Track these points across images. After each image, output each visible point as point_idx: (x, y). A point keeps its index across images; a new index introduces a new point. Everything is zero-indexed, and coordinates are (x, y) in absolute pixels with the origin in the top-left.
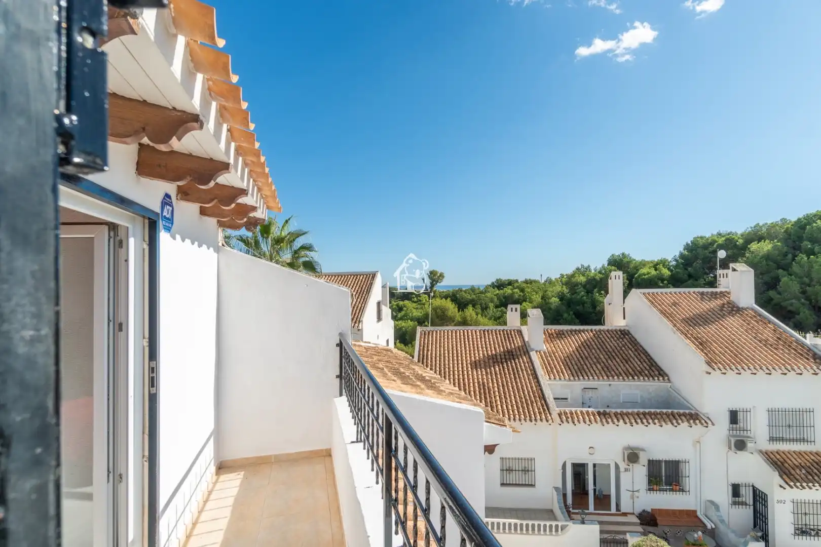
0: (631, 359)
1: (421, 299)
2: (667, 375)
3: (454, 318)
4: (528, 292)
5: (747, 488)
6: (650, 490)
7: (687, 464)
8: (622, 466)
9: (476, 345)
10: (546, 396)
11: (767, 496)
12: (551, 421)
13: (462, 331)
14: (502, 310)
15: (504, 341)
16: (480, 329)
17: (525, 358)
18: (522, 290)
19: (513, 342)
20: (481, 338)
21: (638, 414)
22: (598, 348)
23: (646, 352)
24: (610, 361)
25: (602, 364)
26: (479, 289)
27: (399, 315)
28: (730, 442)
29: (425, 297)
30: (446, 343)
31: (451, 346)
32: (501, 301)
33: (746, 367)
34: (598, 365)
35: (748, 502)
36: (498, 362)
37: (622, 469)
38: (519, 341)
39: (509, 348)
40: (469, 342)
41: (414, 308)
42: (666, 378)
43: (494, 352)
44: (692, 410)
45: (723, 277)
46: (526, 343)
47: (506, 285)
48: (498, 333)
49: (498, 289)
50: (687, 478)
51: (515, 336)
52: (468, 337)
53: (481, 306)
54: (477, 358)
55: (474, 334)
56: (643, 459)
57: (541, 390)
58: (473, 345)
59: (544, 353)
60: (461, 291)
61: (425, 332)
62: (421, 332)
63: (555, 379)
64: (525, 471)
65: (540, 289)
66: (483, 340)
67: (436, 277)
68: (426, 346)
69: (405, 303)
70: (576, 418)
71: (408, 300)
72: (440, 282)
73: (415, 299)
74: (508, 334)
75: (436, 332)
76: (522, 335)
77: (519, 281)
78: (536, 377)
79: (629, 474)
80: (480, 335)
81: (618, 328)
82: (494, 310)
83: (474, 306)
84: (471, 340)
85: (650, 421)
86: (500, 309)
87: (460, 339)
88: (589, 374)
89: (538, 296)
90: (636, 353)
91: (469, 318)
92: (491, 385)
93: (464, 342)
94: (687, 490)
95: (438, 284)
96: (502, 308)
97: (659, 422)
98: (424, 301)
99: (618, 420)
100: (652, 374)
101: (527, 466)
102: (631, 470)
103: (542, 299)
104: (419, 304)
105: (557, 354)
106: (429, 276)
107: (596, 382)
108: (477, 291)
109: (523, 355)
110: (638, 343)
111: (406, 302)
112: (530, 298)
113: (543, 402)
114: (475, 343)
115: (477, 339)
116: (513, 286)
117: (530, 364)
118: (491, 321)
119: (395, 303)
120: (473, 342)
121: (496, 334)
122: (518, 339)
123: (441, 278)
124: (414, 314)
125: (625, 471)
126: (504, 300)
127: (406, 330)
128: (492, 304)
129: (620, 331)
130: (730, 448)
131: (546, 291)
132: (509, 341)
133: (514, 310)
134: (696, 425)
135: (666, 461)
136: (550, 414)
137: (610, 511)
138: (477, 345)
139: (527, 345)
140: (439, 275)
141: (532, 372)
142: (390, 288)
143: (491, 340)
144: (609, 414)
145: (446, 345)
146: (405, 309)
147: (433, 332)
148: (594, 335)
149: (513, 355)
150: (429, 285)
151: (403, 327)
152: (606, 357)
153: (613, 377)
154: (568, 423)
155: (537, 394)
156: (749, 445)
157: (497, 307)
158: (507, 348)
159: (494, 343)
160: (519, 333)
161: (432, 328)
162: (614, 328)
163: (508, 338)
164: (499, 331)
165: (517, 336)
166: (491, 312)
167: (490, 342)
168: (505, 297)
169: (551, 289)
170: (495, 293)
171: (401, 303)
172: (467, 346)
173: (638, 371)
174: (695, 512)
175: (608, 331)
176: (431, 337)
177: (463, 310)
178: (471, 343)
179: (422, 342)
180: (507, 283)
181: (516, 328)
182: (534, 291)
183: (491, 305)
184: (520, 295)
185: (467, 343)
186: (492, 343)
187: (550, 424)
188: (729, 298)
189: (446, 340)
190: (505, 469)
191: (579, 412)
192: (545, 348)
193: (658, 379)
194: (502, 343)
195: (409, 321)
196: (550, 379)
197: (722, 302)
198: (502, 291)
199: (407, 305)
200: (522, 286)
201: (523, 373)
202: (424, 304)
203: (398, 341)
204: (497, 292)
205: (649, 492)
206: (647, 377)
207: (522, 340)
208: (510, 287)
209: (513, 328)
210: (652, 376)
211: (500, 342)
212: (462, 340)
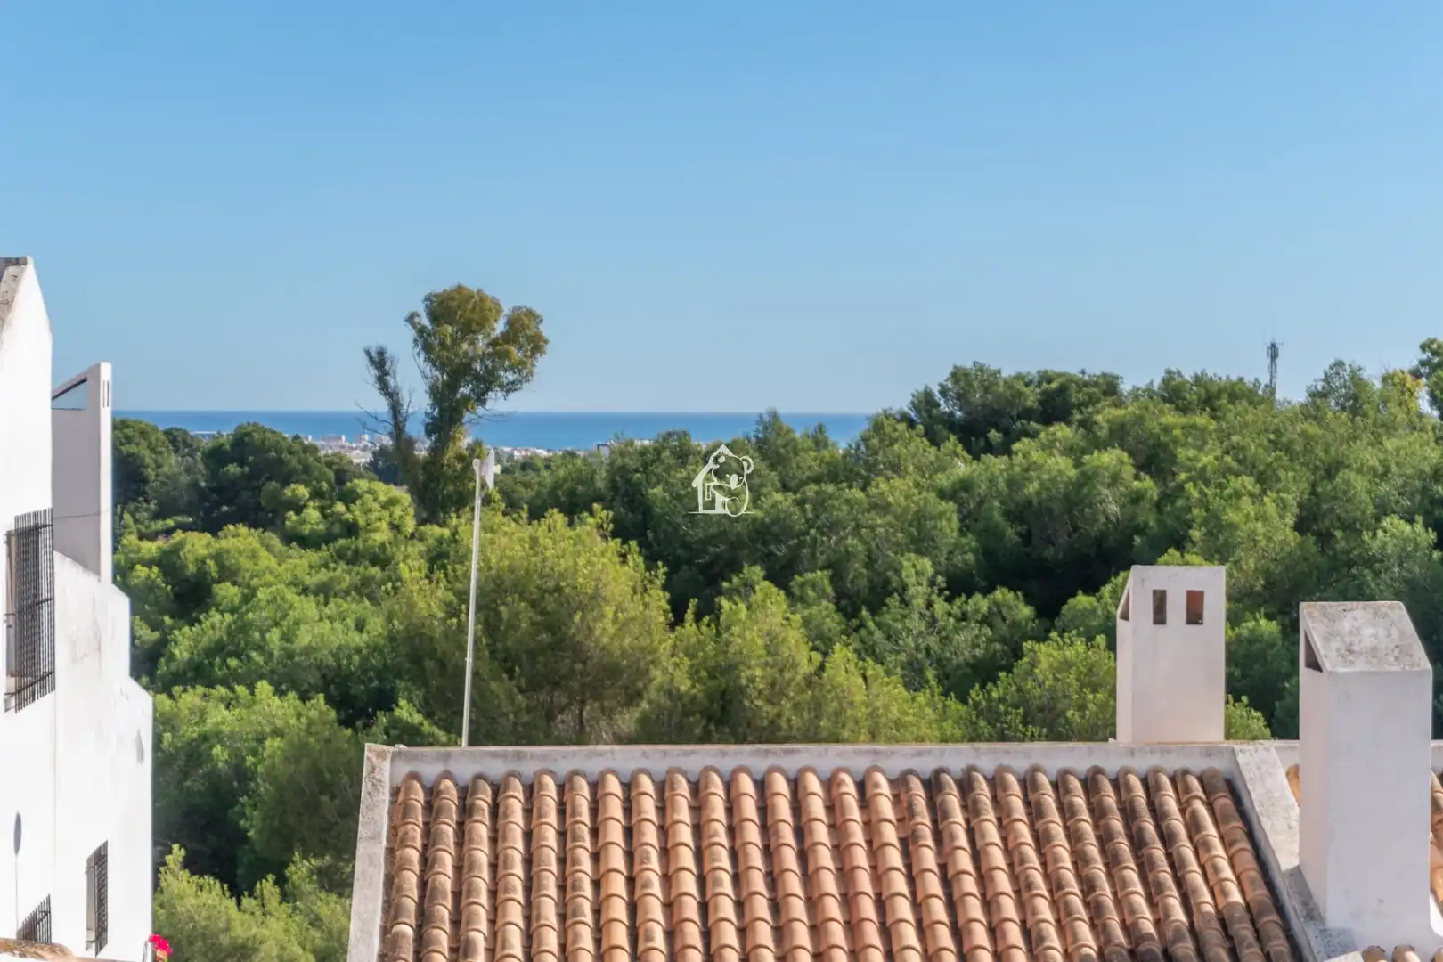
1: (356, 514)
3: (643, 673)
4: (1201, 477)
9: (868, 908)
13: (746, 784)
14: (997, 611)
15: (1099, 870)
16: (897, 765)
18: (1154, 459)
19: (1180, 882)
20: (908, 845)
26: (819, 441)
27: (185, 644)
29: (391, 503)
30: (618, 885)
31: (655, 910)
32: (989, 536)
38: (1227, 873)
39: (1148, 926)
40: (809, 877)
41: (305, 591)
46: (1280, 882)
47: (1027, 414)
48: (1050, 801)
49: (968, 449)
51: (1194, 826)
52: (800, 832)
53: (836, 579)
55: (855, 813)
58: (848, 900)
60: (685, 455)
61: (432, 793)
62: (395, 792)
65: (1288, 449)
66: (929, 858)
67: (482, 344)
68: (444, 911)
69: (225, 543)
71: (254, 524)
72: (510, 388)
73: (312, 514)
74: (1129, 813)
75: (531, 791)
76: (1244, 816)
77: (1125, 387)
80: (905, 816)
82: (940, 606)
83: (780, 575)
84: (825, 857)
86: (980, 603)
87: (734, 855)
89: (1270, 507)
91: (756, 673)
93: (773, 879)
95: (497, 403)
96: (1000, 594)
98: (382, 535)
103: (1301, 527)
104: (340, 555)
106: (421, 331)
108: (809, 461)
111: (240, 540)
112: (1216, 526)
114: (864, 882)
115: (875, 849)
116: (1086, 424)
118: (922, 698)
119: (151, 548)
120: (845, 874)
121: (1035, 811)
122: (1219, 850)
123: (517, 354)
124: (304, 638)
126: (1010, 533)
127: (237, 756)
128: (926, 564)
131: (1330, 472)
132: (1145, 868)
133: (1176, 608)
138: (882, 904)
139: (1291, 903)
140: (500, 327)
142: (119, 426)
143: (997, 857)
145: (619, 910)
146: (227, 592)
147: (498, 790)
150: (418, 402)
151: (215, 736)
157: (957, 585)
158: (1129, 929)
159: (1022, 889)
160: (1224, 802)
161: (493, 760)
163: (1138, 842)
164: (1060, 786)
165: (1211, 829)
166: (916, 624)
167: (984, 878)
168: (1020, 513)
169: (1370, 457)
170: (943, 480)
171: (197, 545)
172: (798, 908)
176: (482, 831)
177: (708, 610)
178: (829, 883)
179: (411, 879)
180: (1032, 398)
181: (1199, 764)
182: (1247, 465)
183: (917, 571)
184: (1137, 498)
185: (794, 883)
186: (1003, 882)
189: (616, 858)
194: (1088, 886)
195: (264, 687)
198: (997, 463)
199: (246, 563)
200: (1153, 425)
202: (381, 559)
203: (178, 852)
204: (962, 468)
207: (1247, 859)
208: (1061, 431)
209: (1174, 763)
211: (1069, 877)
212: (756, 857)
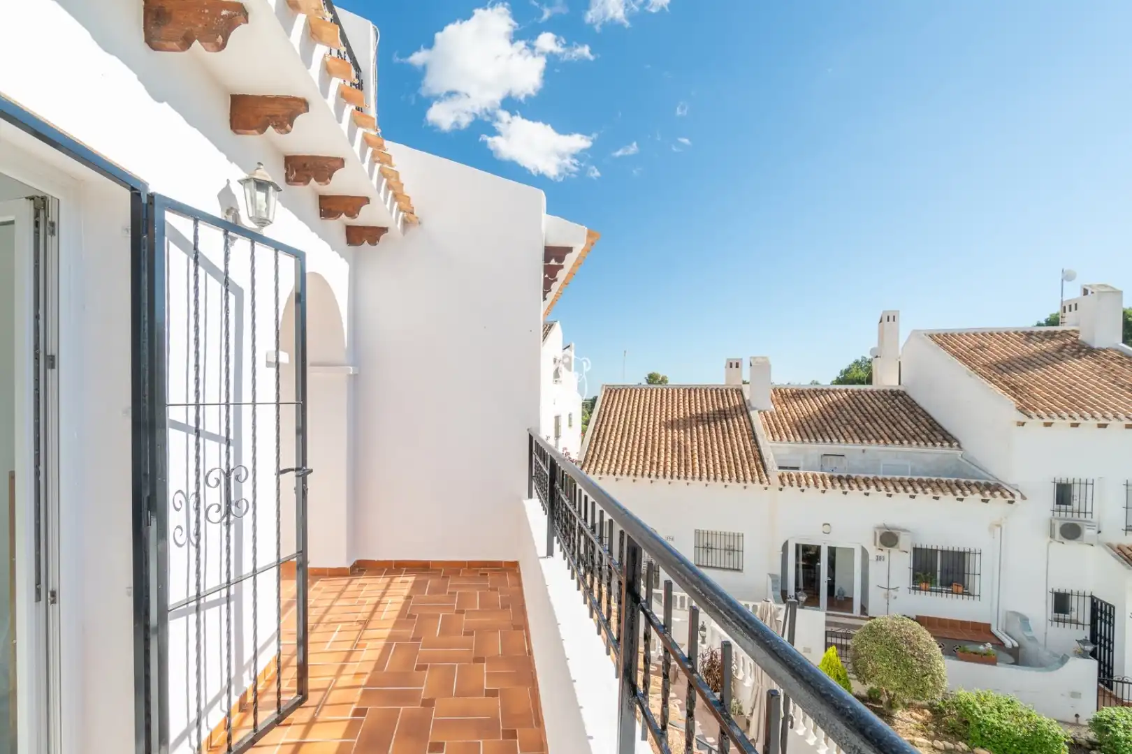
0: (903, 423)
2: (956, 440)
5: (1081, 599)
6: (915, 589)
7: (978, 556)
8: (873, 553)
10: (765, 456)
11: (1114, 608)
12: (767, 483)
13: (659, 390)
15: (715, 400)
17: (741, 418)
19: (728, 401)
20: (684, 397)
21: (901, 482)
22: (853, 410)
23: (928, 415)
24: (867, 424)
25: (855, 427)
28: (1052, 526)
30: (637, 401)
31: (642, 404)
33: (1087, 415)
34: (849, 428)
35: (1081, 620)
36: (703, 421)
37: (872, 557)
38: (737, 400)
39: (722, 407)
40: (667, 400)
42: (955, 444)
43: (699, 411)
44: (990, 480)
45: (1070, 310)
46: (746, 401)
48: (709, 392)
50: (977, 577)
51: (733, 395)
52: (667, 395)
54: (676, 417)
55: (676, 393)
56: (905, 542)
57: (759, 451)
58: (673, 403)
59: (771, 413)
61: (611, 390)
62: (606, 390)
63: (781, 440)
64: (731, 550)
66: (687, 398)
68: (610, 403)
70: (804, 481)
74: (722, 393)
75: (626, 390)
76: (742, 394)
78: (753, 437)
79: (884, 564)
80: (684, 393)
81: (888, 389)
84: (670, 398)
85: (919, 489)
87: (656, 398)
88: (833, 436)
90: (912, 416)
92: (689, 443)
93: (661, 400)
94: (977, 593)
97: (933, 490)
99: (868, 487)
100: (933, 438)
101: (732, 544)
102: (887, 559)
105: (788, 414)
107: (843, 447)
109: (739, 415)
110: (917, 405)
113: (759, 463)
114: (676, 401)
115: (679, 397)
117: (748, 424)
120: (673, 400)
121: (706, 393)
122: (736, 397)
125: (877, 560)
129: (892, 392)
130: (1052, 536)
132: (723, 400)
133: (734, 365)
134: (995, 497)
135: (942, 551)
136: (767, 476)
137: (852, 613)
138: (678, 403)
139: (747, 404)
141: (750, 432)
143: (699, 399)
144: (856, 481)
145: (636, 403)
147: (621, 390)
148: (849, 396)
149: (725, 415)
152: (863, 419)
153: (869, 440)
154: (792, 486)
155: (751, 455)
156: (1088, 533)
158: (719, 407)
159: (702, 402)
160: (739, 392)
162: (882, 388)
163: (723, 397)
164: (711, 390)
165: (735, 395)
167: (696, 401)
172: (664, 404)
173: (910, 435)
174: (989, 625)
175: (872, 392)
176: (618, 395)
178: (670, 401)
179: (606, 400)
181: (735, 387)
185: (664, 401)
186: (699, 402)
187: (766, 489)
188: (1077, 337)
189: (637, 398)
190: (701, 546)
191: (810, 476)
192: (773, 407)
193: (942, 445)
194: (713, 402)
196: (774, 440)
197: (1063, 343)
201: (736, 433)
205: (913, 591)
206: (924, 441)
207: (741, 398)
209: (731, 387)
210: (932, 442)
211: (710, 401)
212: (659, 398)
